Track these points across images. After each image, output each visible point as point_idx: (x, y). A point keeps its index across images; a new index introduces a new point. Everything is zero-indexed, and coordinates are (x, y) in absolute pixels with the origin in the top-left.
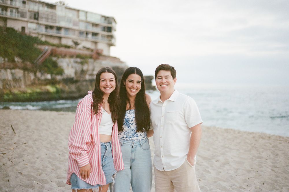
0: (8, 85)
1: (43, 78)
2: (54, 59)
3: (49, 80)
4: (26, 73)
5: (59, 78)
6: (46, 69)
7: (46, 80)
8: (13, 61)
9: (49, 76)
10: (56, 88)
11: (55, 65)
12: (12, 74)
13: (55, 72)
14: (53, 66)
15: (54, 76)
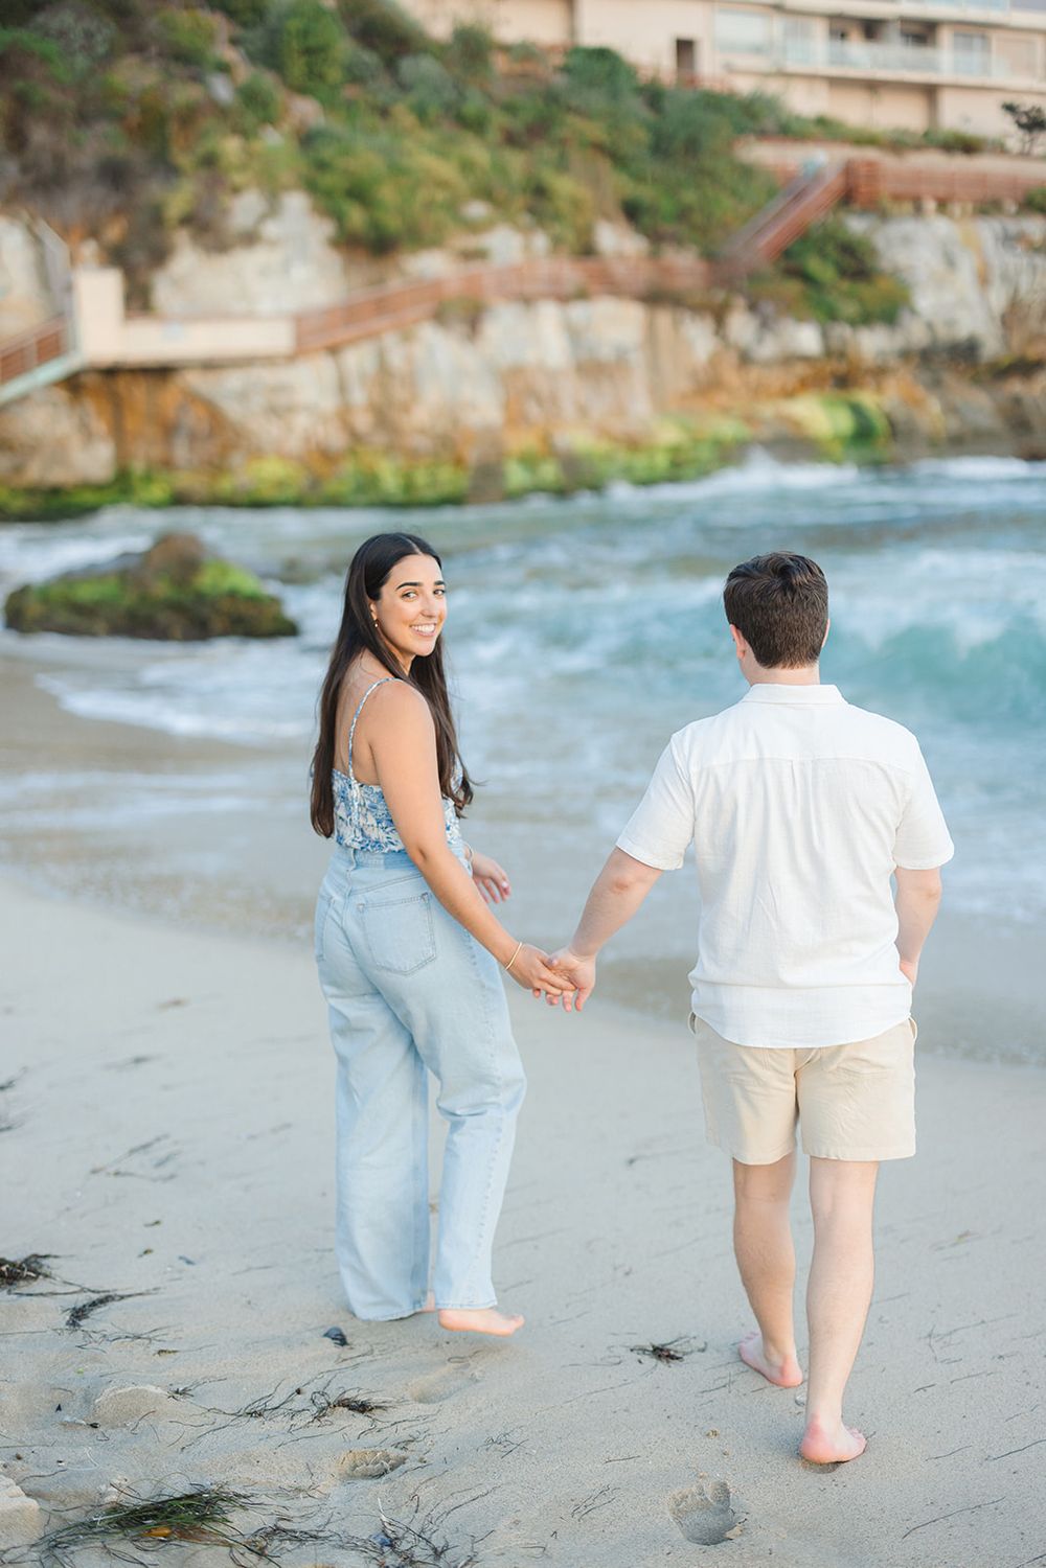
0: (539, 401)
1: (768, 349)
2: (856, 225)
3: (806, 359)
4: (664, 318)
5: (872, 343)
6: (793, 287)
7: (789, 360)
8: (587, 250)
9: (807, 338)
10: (857, 410)
11: (856, 264)
12: (574, 334)
13: (850, 309)
14: (844, 273)
15: (842, 331)
